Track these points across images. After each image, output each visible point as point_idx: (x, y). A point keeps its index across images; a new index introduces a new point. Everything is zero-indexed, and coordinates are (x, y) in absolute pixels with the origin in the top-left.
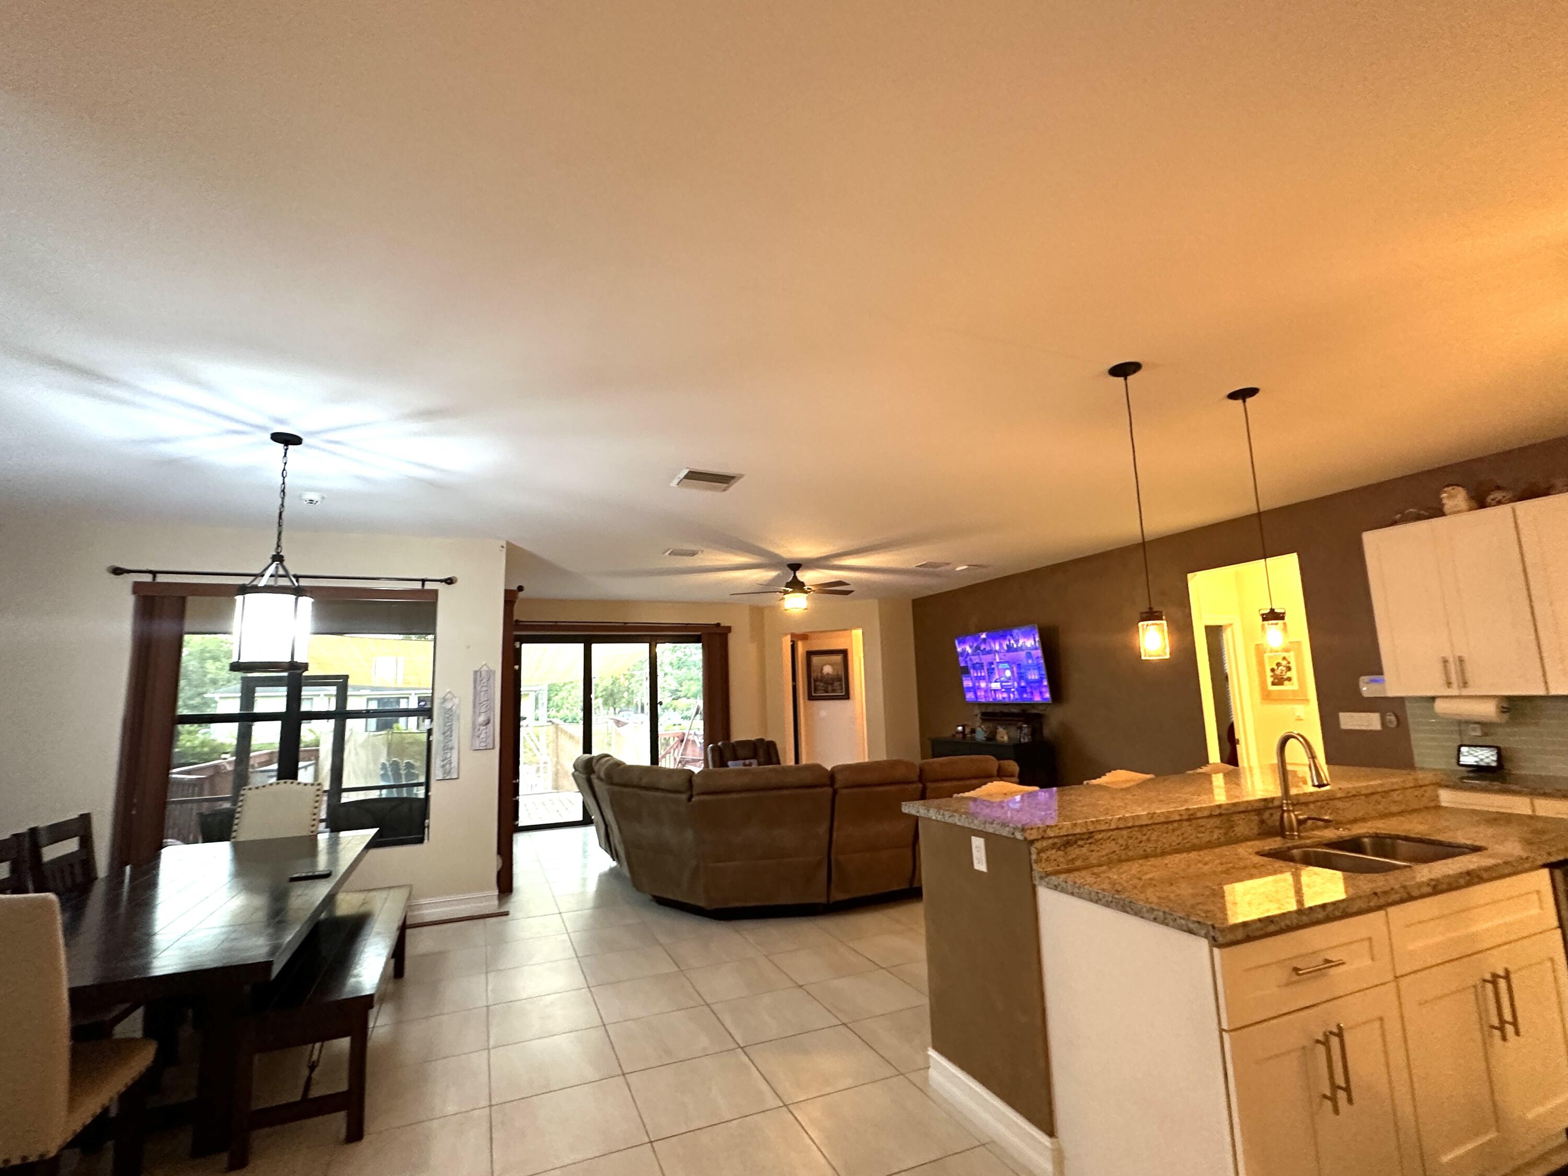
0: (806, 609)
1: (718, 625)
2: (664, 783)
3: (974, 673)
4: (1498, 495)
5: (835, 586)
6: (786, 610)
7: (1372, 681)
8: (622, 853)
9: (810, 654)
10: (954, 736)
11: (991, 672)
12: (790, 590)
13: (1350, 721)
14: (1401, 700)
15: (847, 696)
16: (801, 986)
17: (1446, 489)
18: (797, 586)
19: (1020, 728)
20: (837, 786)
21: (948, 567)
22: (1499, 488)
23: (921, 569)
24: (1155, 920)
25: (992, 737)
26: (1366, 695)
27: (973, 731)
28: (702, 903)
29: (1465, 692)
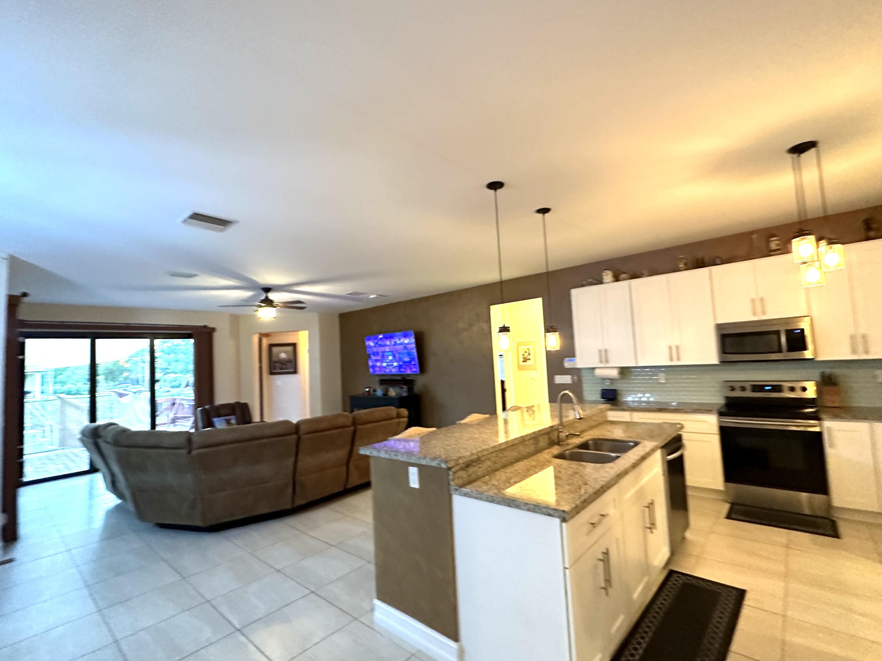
0: (275, 318)
1: (205, 327)
2: (166, 442)
3: (373, 358)
4: (623, 276)
5: (294, 304)
6: (260, 318)
7: (570, 360)
8: (127, 493)
9: (271, 346)
10: (363, 394)
11: (383, 356)
12: (263, 305)
13: (559, 379)
14: (580, 369)
15: (295, 372)
16: (279, 571)
17: (606, 271)
18: (268, 302)
19: (402, 388)
20: (301, 433)
21: (365, 296)
22: (624, 273)
23: (350, 296)
24: (529, 510)
25: (385, 394)
26: (567, 367)
27: (375, 391)
28: (199, 523)
29: (608, 365)
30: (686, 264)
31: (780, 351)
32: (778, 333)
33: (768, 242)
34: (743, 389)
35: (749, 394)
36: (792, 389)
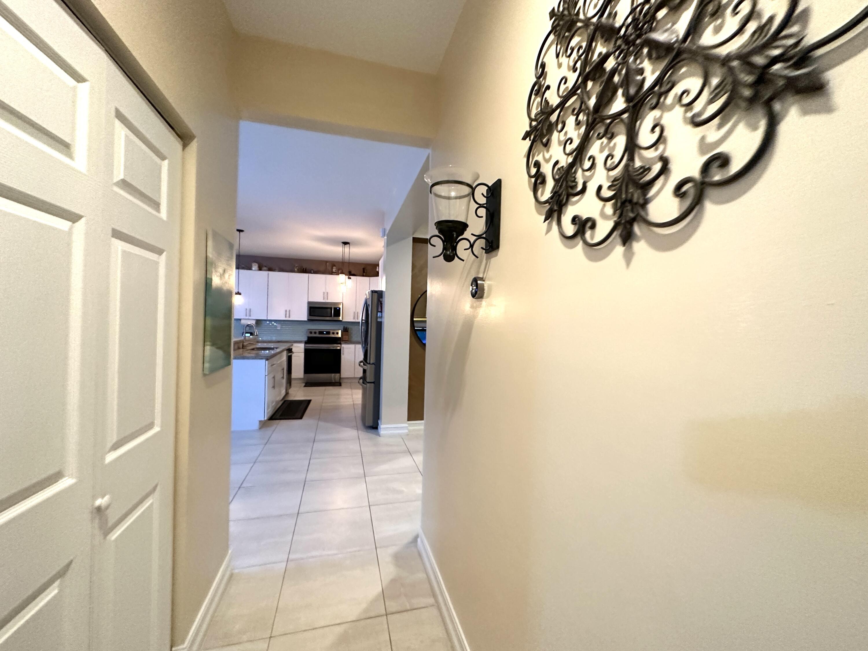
4: (265, 268)
17: (254, 263)
22: (265, 266)
29: (250, 318)
30: (298, 270)
31: (331, 316)
32: (331, 308)
33: (332, 268)
34: (315, 333)
35: (317, 335)
36: (333, 333)
